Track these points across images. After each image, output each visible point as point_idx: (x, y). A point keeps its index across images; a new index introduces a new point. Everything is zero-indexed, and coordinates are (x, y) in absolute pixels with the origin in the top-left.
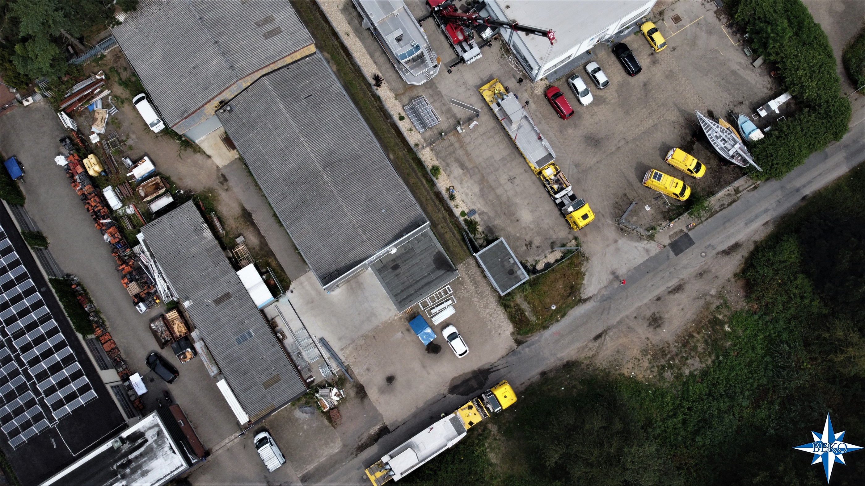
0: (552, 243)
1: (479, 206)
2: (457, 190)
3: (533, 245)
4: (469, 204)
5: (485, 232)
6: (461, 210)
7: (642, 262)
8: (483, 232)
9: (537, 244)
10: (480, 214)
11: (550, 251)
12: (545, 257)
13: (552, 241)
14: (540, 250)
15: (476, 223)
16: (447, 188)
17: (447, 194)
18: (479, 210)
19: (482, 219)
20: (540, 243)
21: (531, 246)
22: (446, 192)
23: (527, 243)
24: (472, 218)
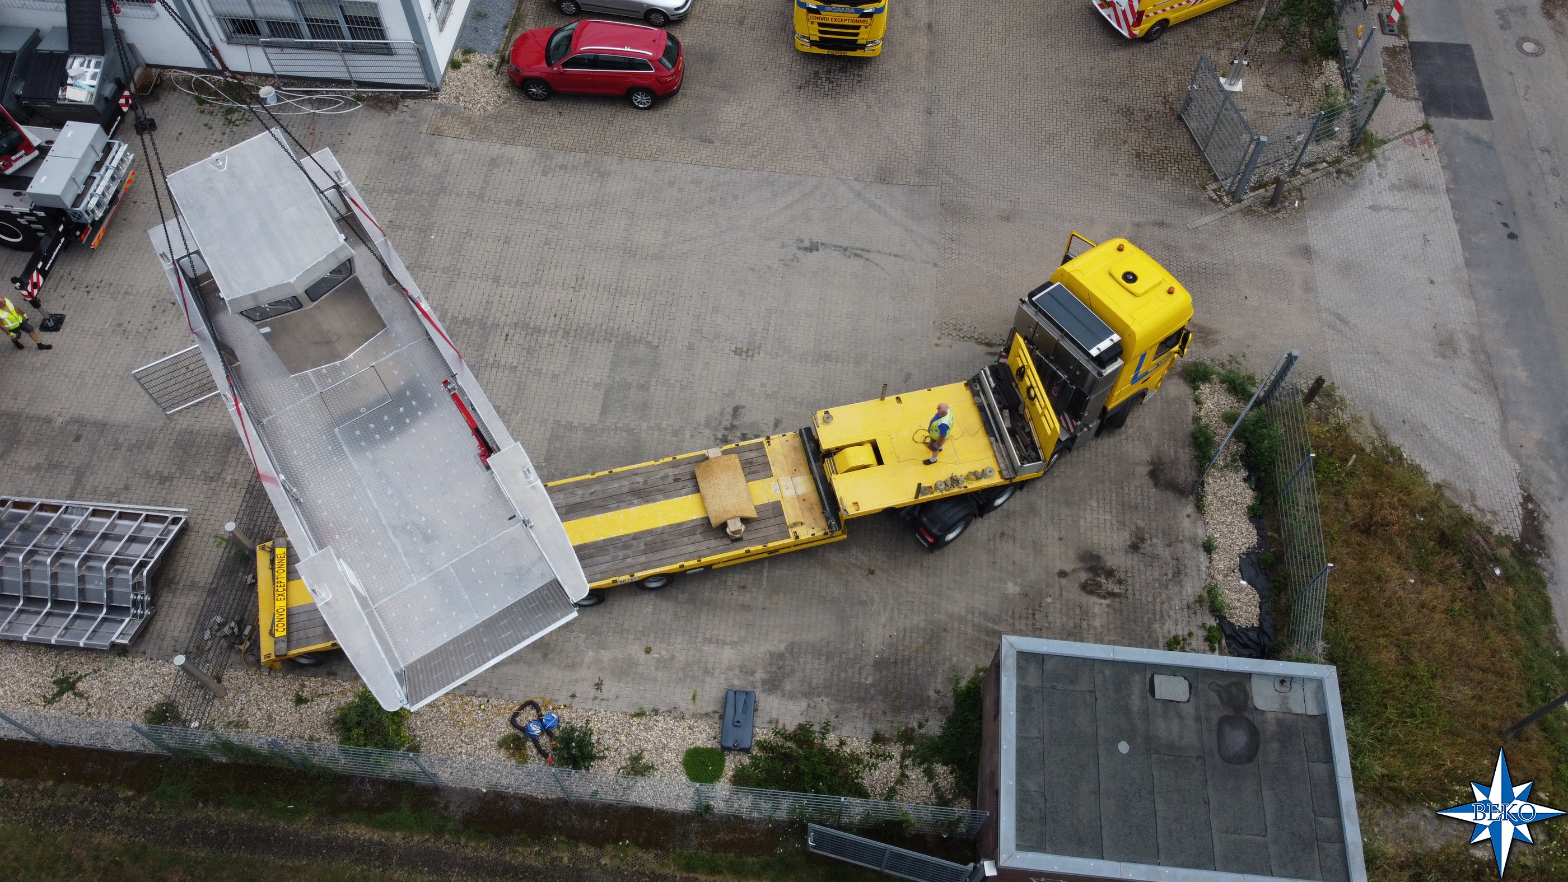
0: (1154, 475)
1: (728, 655)
2: (562, 699)
3: (1111, 561)
4: (681, 697)
5: (884, 727)
6: (674, 759)
7: (1454, 227)
8: (877, 738)
9: (1121, 539)
10: (773, 685)
11: (1190, 509)
12: (1208, 548)
13: (1144, 470)
14: (1157, 545)
15: (803, 735)
16: (503, 744)
17: (535, 764)
18: (747, 671)
19: (809, 693)
20: (1123, 524)
21: (1110, 573)
22: (523, 759)
23: (1083, 576)
24: (763, 733)
